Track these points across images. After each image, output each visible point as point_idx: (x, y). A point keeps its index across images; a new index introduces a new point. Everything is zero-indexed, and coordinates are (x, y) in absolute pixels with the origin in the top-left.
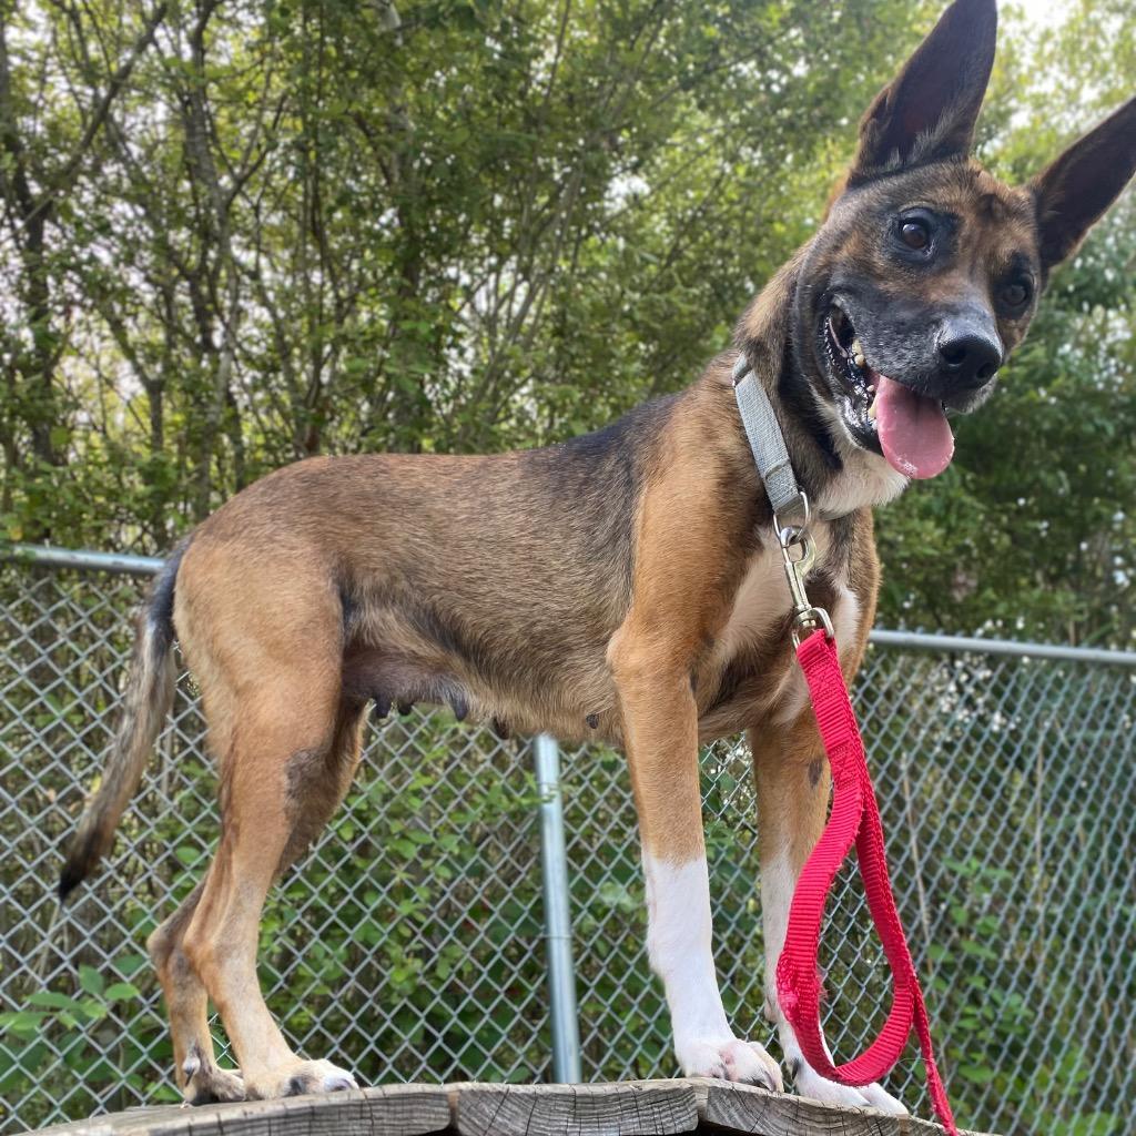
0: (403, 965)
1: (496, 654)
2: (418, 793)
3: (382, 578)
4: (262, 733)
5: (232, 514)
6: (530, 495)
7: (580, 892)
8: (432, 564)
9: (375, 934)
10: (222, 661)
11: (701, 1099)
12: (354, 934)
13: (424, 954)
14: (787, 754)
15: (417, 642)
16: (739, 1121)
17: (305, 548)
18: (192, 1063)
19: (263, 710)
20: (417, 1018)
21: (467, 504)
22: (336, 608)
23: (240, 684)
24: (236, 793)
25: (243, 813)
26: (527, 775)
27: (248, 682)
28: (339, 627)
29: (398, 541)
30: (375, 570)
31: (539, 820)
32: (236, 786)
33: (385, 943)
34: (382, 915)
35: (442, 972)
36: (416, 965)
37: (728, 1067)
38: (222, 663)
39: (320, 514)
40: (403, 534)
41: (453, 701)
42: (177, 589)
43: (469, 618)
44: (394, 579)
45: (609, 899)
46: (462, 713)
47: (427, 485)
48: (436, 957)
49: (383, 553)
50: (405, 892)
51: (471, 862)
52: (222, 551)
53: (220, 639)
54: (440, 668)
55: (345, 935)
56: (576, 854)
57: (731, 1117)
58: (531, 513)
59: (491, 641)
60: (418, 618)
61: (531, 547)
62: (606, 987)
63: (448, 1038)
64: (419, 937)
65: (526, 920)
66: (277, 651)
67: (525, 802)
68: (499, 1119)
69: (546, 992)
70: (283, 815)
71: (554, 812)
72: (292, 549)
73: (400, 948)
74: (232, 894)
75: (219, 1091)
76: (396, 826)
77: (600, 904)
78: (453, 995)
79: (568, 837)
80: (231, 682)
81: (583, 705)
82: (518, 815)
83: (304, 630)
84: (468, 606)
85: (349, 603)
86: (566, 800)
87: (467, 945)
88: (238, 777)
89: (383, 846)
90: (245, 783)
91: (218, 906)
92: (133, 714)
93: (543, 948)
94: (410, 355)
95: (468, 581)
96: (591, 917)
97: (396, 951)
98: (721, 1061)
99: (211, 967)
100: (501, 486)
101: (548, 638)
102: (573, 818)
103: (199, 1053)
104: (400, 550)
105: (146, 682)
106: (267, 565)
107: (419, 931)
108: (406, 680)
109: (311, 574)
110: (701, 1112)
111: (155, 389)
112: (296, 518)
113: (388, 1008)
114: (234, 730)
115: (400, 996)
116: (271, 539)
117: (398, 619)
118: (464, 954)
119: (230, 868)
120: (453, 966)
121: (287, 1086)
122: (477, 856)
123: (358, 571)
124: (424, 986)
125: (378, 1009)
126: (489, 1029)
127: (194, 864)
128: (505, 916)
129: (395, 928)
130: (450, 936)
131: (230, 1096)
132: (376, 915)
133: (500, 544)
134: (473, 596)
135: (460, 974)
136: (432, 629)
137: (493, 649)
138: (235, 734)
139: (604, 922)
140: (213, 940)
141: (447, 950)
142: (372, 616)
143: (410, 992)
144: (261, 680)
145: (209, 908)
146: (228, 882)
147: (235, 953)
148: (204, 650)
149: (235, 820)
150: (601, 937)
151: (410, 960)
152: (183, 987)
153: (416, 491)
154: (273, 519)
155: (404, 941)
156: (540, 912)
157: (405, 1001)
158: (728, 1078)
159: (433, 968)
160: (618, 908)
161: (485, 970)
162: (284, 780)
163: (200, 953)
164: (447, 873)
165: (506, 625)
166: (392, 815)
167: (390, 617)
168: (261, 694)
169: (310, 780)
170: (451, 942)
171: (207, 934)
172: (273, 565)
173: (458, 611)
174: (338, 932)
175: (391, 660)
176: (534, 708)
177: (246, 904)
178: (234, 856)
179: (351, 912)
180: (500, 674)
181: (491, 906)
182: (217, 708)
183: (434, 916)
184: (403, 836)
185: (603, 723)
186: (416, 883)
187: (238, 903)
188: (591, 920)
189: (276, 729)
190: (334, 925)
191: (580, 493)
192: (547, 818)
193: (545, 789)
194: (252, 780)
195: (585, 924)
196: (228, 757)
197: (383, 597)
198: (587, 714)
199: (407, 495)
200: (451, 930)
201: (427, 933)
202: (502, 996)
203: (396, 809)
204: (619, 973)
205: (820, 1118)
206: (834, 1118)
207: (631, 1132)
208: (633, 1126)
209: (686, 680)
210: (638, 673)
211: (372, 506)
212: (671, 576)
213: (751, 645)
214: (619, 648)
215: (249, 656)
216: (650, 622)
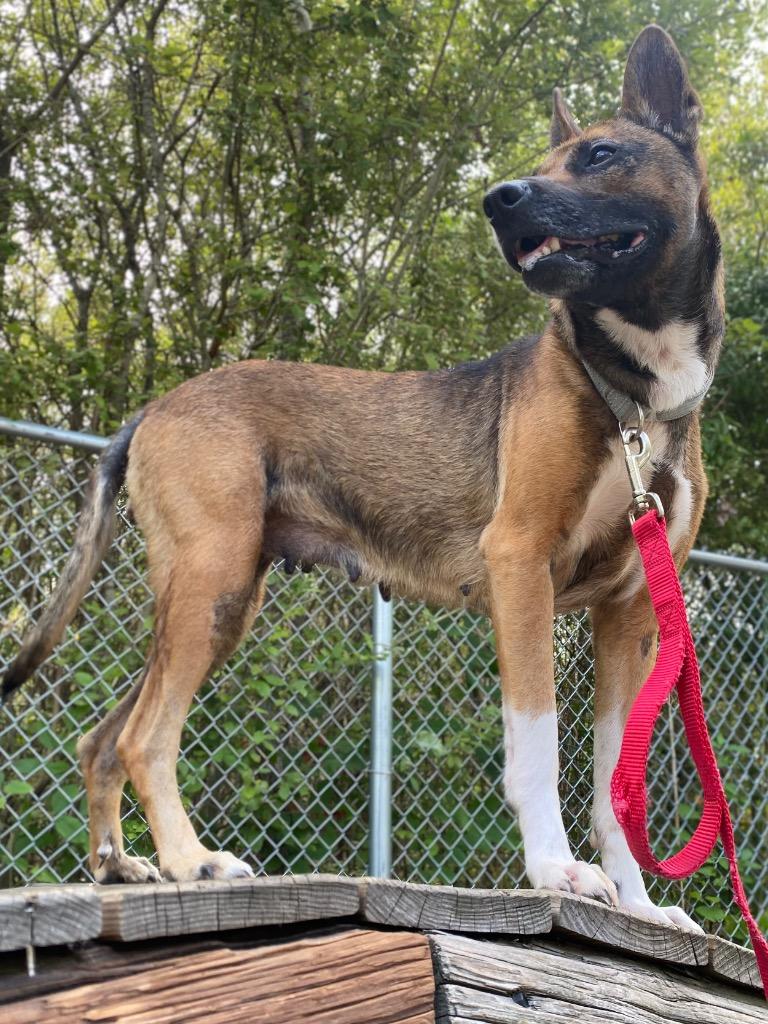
0: (253, 785)
1: (388, 530)
2: (276, 643)
3: (301, 460)
4: (196, 576)
5: (184, 396)
6: (426, 404)
7: (400, 736)
8: (342, 452)
9: (231, 758)
10: (166, 514)
11: (556, 907)
12: (214, 755)
13: (271, 778)
14: (625, 628)
15: (323, 514)
16: (584, 928)
17: (242, 429)
18: (106, 849)
19: (197, 557)
20: (259, 831)
21: (376, 407)
22: (262, 479)
23: (180, 534)
24: (170, 623)
25: (175, 641)
26: (367, 636)
27: (186, 534)
28: (263, 495)
29: (318, 431)
30: (296, 452)
31: (373, 672)
32: (170, 618)
33: (239, 766)
34: (239, 742)
35: (283, 794)
36: (263, 786)
37: (573, 883)
38: (166, 516)
39: (256, 404)
40: (320, 426)
41: (349, 566)
42: (131, 452)
43: (370, 498)
44: (311, 461)
45: (423, 744)
46: (356, 576)
47: (346, 390)
48: (279, 780)
49: (305, 440)
50: (257, 724)
51: (314, 704)
52: (173, 424)
53: (165, 496)
54: (340, 538)
55: (207, 756)
56: (400, 706)
57: (578, 924)
58: (426, 417)
59: (386, 518)
60: (327, 495)
61: (425, 444)
62: (414, 818)
63: (283, 849)
64: (266, 763)
65: (355, 756)
66: (211, 509)
67: (363, 658)
68: (397, 909)
69: (367, 816)
70: (209, 644)
71: (385, 668)
72: (232, 429)
73: (250, 771)
74: (161, 709)
75: (125, 874)
76: (256, 669)
77: (415, 748)
78: (290, 814)
79: (395, 691)
80: (172, 532)
81: (458, 577)
82: (355, 669)
83: (236, 495)
84: (369, 489)
85: (272, 478)
86: (396, 660)
87: (305, 773)
88: (173, 611)
89: (243, 685)
90: (177, 617)
91: (148, 716)
92: (80, 551)
93: (367, 783)
94: (301, 291)
95: (371, 468)
96: (408, 758)
97: (247, 774)
98: (568, 878)
99: (140, 766)
100: (405, 396)
101: (434, 518)
102: (399, 674)
103: (111, 841)
104: (318, 439)
105: (94, 526)
106: (210, 440)
107: (267, 758)
108: (311, 544)
109: (245, 450)
110: (555, 918)
111: (83, 297)
112: (237, 405)
113: (236, 820)
114: (172, 571)
115: (248, 810)
116: (215, 419)
117: (310, 494)
118: (303, 781)
119: (160, 686)
120: (292, 790)
121: (197, 872)
122: (319, 699)
123: (282, 453)
124: (266, 804)
125: (228, 820)
126: (317, 844)
127: (88, 686)
128: (338, 752)
129: (248, 755)
130: (292, 764)
132: (233, 741)
133: (398, 440)
134: (373, 480)
135: (297, 796)
136: (337, 505)
137: (386, 525)
138: (173, 575)
139: (418, 763)
140: (143, 744)
141: (290, 775)
142: (289, 489)
143: (255, 808)
144: (198, 532)
145: (140, 717)
146: (158, 698)
147: (160, 757)
148: (151, 503)
149: (168, 646)
150: (415, 776)
151: (259, 781)
152: (104, 784)
153: (336, 393)
154: (219, 403)
155: (254, 765)
156: (367, 751)
157: (251, 815)
159: (276, 790)
160: (431, 753)
161: (318, 795)
162: (212, 616)
163: (130, 755)
164: (294, 712)
165: (401, 506)
166: (254, 660)
167: (304, 492)
168: (197, 545)
169: (232, 618)
170: (292, 769)
171: (137, 739)
172: (215, 440)
173: (360, 491)
174: (200, 753)
175: (301, 527)
176: (416, 576)
177: (172, 717)
178: (165, 676)
179: (213, 737)
180: (390, 546)
181: (327, 742)
182: (159, 552)
183: (281, 746)
184: (261, 678)
185: (475, 592)
186: (268, 718)
187: (166, 715)
188: (408, 761)
189: (208, 574)
190: (198, 747)
191: (465, 404)
192: (379, 673)
193: (380, 649)
194: (187, 613)
195: (403, 764)
196: (166, 594)
197: (301, 475)
198: (461, 584)
199: (328, 396)
200: (293, 760)
201: (273, 761)
202: (330, 818)
203: (256, 656)
204: (427, 807)
205: (647, 932)
206: (657, 932)
207: (499, 930)
208: (501, 925)
209: (546, 567)
210: (507, 558)
211: (298, 402)
212: (538, 483)
213: (604, 534)
214: (492, 538)
215: (189, 513)
216: (519, 518)
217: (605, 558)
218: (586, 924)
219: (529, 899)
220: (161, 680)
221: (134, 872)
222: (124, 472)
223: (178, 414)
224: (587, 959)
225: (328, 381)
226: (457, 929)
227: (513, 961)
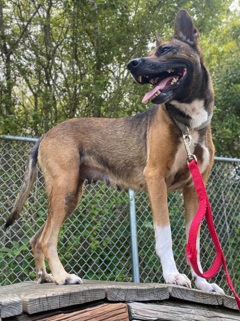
0: (94, 242)
1: (117, 168)
2: (98, 198)
3: (90, 148)
4: (59, 188)
5: (53, 132)
6: (125, 128)
7: (140, 224)
8: (102, 145)
9: (87, 234)
10: (49, 169)
11: (170, 290)
12: (82, 234)
13: (99, 240)
14: (192, 195)
15: (97, 165)
16: (180, 296)
17: (71, 140)
18: (40, 273)
19: (59, 182)
20: (98, 256)
21: (111, 130)
22: (78, 156)
23: (54, 175)
24: (52, 204)
25: (54, 209)
26: (126, 193)
27: (56, 175)
28: (79, 161)
29: (94, 139)
30: (88, 146)
31: (129, 205)
32: (52, 202)
33: (90, 237)
34: (89, 229)
35: (104, 244)
36: (98, 242)
37: (177, 281)
38: (49, 170)
39: (75, 132)
40: (95, 137)
41: (106, 180)
42: (39, 150)
43: (111, 159)
44: (92, 148)
45: (147, 226)
46: (108, 184)
47: (102, 125)
48: (103, 240)
49: (90, 142)
50: (94, 223)
51: (112, 216)
52: (50, 141)
54: (103, 172)
55: (80, 234)
56: (138, 214)
57: (178, 295)
58: (126, 132)
60: (98, 159)
62: (146, 249)
63: (105, 262)
64: (98, 235)
65: (126, 231)
67: (125, 200)
68: (118, 296)
69: (130, 250)
71: (133, 203)
73: (93, 238)
74: (51, 230)
75: (47, 280)
76: (93, 206)
77: (144, 227)
78: (107, 250)
79: (136, 210)
81: (139, 182)
82: (124, 204)
83: (70, 162)
84: (110, 156)
85: (81, 154)
86: (136, 200)
87: (110, 237)
88: (53, 199)
89: (90, 211)
90: (54, 201)
91: (48, 233)
92: (26, 182)
93: (130, 239)
94: (98, 88)
95: (111, 149)
96: (142, 230)
97: (92, 239)
98: (175, 279)
99: (46, 249)
100: (119, 126)
102: (137, 204)
103: (42, 270)
104: (94, 141)
105: (29, 174)
106: (61, 145)
107: (98, 233)
108: (95, 174)
109: (72, 147)
110: (170, 294)
111: (35, 95)
112: (69, 133)
113: (90, 253)
114: (52, 187)
115: (93, 250)
116: (63, 138)
117: (93, 159)
118: (109, 240)
119: (51, 223)
120: (107, 243)
121: (64, 281)
122: (113, 214)
123: (84, 147)
124: (99, 248)
125: (88, 253)
126: (116, 259)
127: (42, 215)
128: (120, 230)
129: (92, 233)
130: (106, 235)
131: (50, 281)
132: (87, 229)
133: (118, 140)
134: (111, 153)
135: (109, 245)
136: (101, 162)
137: (116, 167)
138: (52, 188)
139: (145, 232)
140: (46, 242)
141: (105, 239)
142: (87, 157)
143: (96, 249)
144: (59, 174)
145: (45, 233)
146: (50, 227)
147: (51, 245)
148: (45, 166)
149: (52, 211)
150: (145, 236)
151: (96, 241)
152: (39, 253)
153: (98, 127)
154: (63, 133)
155: (95, 236)
156: (129, 229)
157: (94, 251)
158: (177, 284)
159: (102, 243)
160: (149, 228)
161: (115, 244)
162: (64, 200)
163: (43, 245)
164: (105, 219)
165: (120, 161)
166: (92, 203)
167: (91, 158)
168: (59, 178)
169: (71, 200)
170: (106, 236)
171: (45, 240)
172: (63, 145)
173: (108, 157)
174: (78, 233)
175: (92, 169)
176: (127, 182)
177: (55, 233)
178: (52, 220)
179: (81, 228)
180: (118, 173)
181: (117, 227)
182: (48, 181)
183: (102, 230)
184: (95, 209)
185: (144, 186)
186: (98, 221)
187: (52, 232)
188: (142, 231)
189: (63, 187)
190: (77, 231)
191: (137, 127)
192: (131, 205)
193: (131, 197)
194: (57, 200)
195: (140, 232)
196: (51, 194)
197: (90, 153)
198: (140, 184)
199: (96, 128)
200: (106, 233)
201: (100, 234)
202: (119, 251)
204: (149, 245)
205: (201, 295)
206: (205, 295)
207: (152, 299)
208: (152, 298)
209: (163, 179)
210: (151, 178)
211: (87, 130)
212: (159, 153)
213: (182, 167)
214: (147, 171)
215: (56, 168)
216: (154, 165)
217: (183, 174)
218: (180, 295)
219: (161, 288)
220: (50, 221)
221: (50, 279)
222: (37, 157)
223: (51, 138)
224: (181, 306)
225: (97, 123)
226: (138, 300)
227: (155, 310)
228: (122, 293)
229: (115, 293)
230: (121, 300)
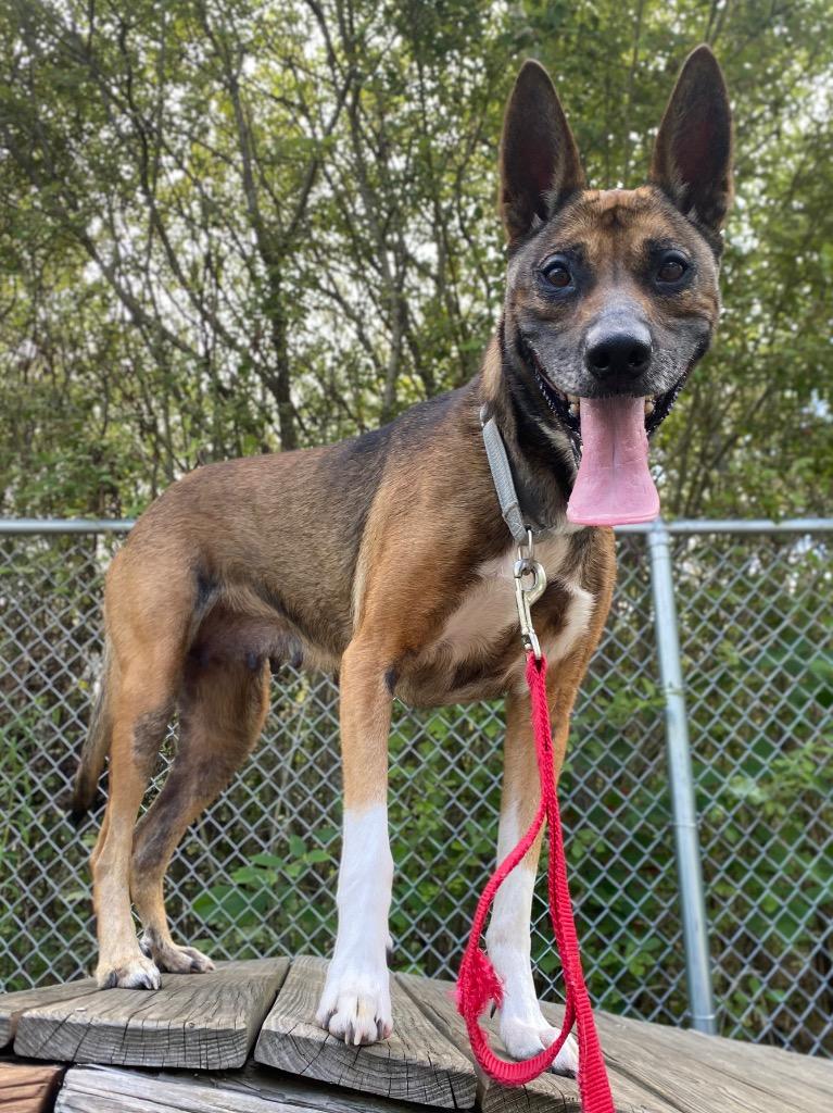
7: (708, 784)
15: (267, 608)
16: (290, 1064)
17: (172, 543)
20: (585, 889)
27: (124, 659)
29: (237, 531)
31: (664, 720)
35: (577, 852)
39: (187, 516)
45: (739, 791)
57: (280, 1059)
61: (310, 536)
62: (736, 871)
65: (655, 808)
68: (52, 1043)
69: (675, 874)
77: (731, 795)
78: (589, 871)
79: (694, 735)
80: (119, 659)
85: (207, 585)
87: (600, 829)
93: (671, 836)
95: (278, 564)
96: (721, 808)
100: (300, 481)
103: (153, 932)
117: (250, 592)
118: (597, 837)
120: (587, 847)
121: (108, 977)
122: (607, 751)
126: (622, 902)
128: (635, 805)
130: (585, 820)
136: (270, 600)
141: (582, 833)
144: (130, 657)
147: (110, 872)
150: (730, 826)
156: (668, 803)
159: (569, 848)
160: (748, 799)
161: (618, 851)
162: (133, 737)
169: (152, 737)
170: (585, 825)
181: (621, 795)
183: (570, 802)
187: (112, 833)
188: (720, 810)
195: (714, 813)
197: (239, 576)
199: (243, 494)
200: (585, 815)
202: (634, 874)
204: (750, 858)
205: (382, 1068)
206: (397, 1069)
207: (175, 1065)
208: (176, 1059)
218: (292, 1059)
219: (217, 1032)
224: (288, 1097)
226: (121, 1063)
228: (68, 1035)
229: (43, 1035)
230: (59, 1058)
